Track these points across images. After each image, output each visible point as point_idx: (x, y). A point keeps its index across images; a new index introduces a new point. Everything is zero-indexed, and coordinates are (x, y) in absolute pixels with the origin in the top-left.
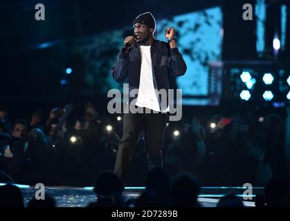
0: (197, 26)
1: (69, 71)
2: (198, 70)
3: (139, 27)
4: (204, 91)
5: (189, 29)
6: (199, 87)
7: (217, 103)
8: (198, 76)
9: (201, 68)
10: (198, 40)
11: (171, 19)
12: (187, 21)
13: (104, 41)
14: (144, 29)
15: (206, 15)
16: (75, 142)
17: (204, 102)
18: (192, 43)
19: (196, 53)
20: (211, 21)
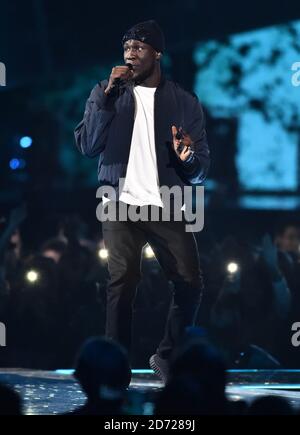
0: (276, 55)
1: (26, 142)
2: (278, 139)
3: (136, 47)
4: (289, 182)
5: (261, 61)
6: (279, 175)
8: (277, 152)
9: (284, 135)
10: (279, 81)
11: (224, 41)
12: (256, 44)
14: (146, 51)
15: (293, 32)
16: (36, 282)
18: (268, 88)
19: (275, 106)
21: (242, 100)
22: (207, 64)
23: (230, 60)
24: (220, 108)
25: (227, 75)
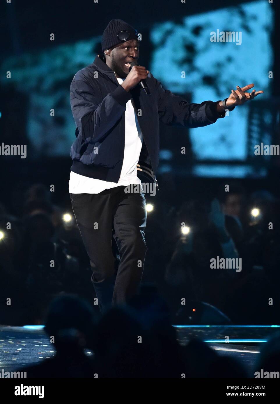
6: (229, 145)
7: (263, 173)
10: (230, 59)
11: (180, 22)
12: (209, 25)
13: (58, 62)
15: (242, 14)
17: (239, 172)
18: (219, 65)
19: (226, 83)
20: (252, 25)
21: (196, 77)
22: (163, 43)
23: (184, 39)
24: (176, 84)
25: (181, 54)
